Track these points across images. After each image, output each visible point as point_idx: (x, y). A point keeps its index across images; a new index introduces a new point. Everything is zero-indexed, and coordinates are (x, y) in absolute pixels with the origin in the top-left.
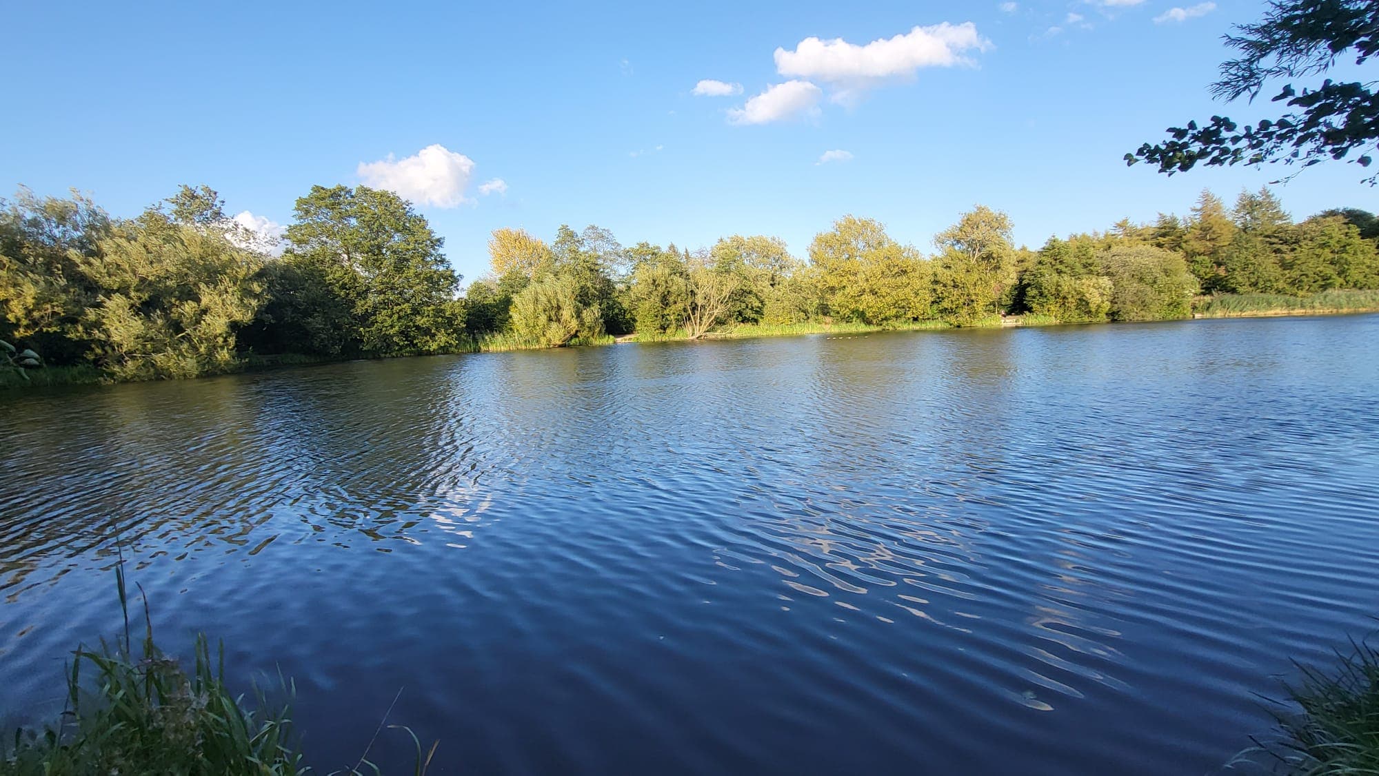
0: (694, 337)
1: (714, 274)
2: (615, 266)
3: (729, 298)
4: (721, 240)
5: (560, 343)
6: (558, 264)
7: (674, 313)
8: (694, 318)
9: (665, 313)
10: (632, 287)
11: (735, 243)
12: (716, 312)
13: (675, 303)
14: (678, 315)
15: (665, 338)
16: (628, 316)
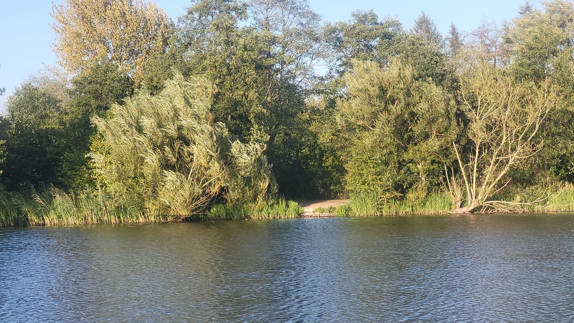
0: (465, 209)
1: (510, 80)
2: (307, 60)
3: (542, 126)
4: (528, 8)
5: (184, 213)
6: (190, 53)
7: (424, 159)
8: (467, 169)
9: (406, 156)
10: (339, 102)
11: (557, 17)
12: (513, 158)
13: (427, 136)
14: (433, 162)
15: (405, 210)
16: (329, 162)
